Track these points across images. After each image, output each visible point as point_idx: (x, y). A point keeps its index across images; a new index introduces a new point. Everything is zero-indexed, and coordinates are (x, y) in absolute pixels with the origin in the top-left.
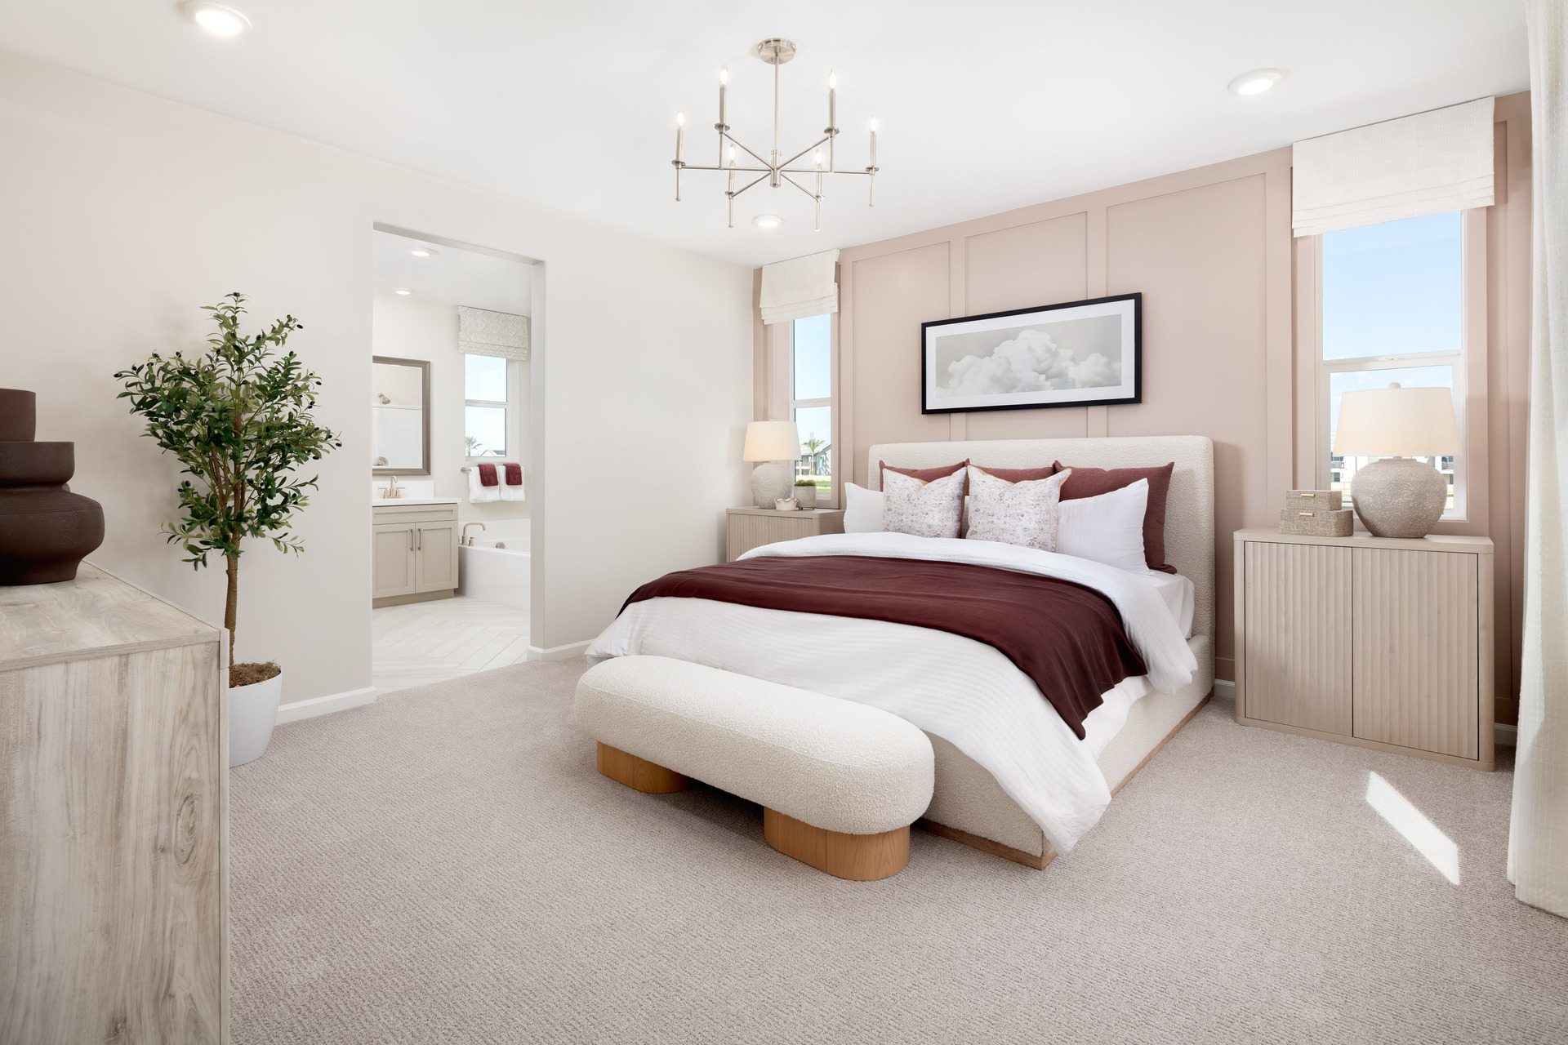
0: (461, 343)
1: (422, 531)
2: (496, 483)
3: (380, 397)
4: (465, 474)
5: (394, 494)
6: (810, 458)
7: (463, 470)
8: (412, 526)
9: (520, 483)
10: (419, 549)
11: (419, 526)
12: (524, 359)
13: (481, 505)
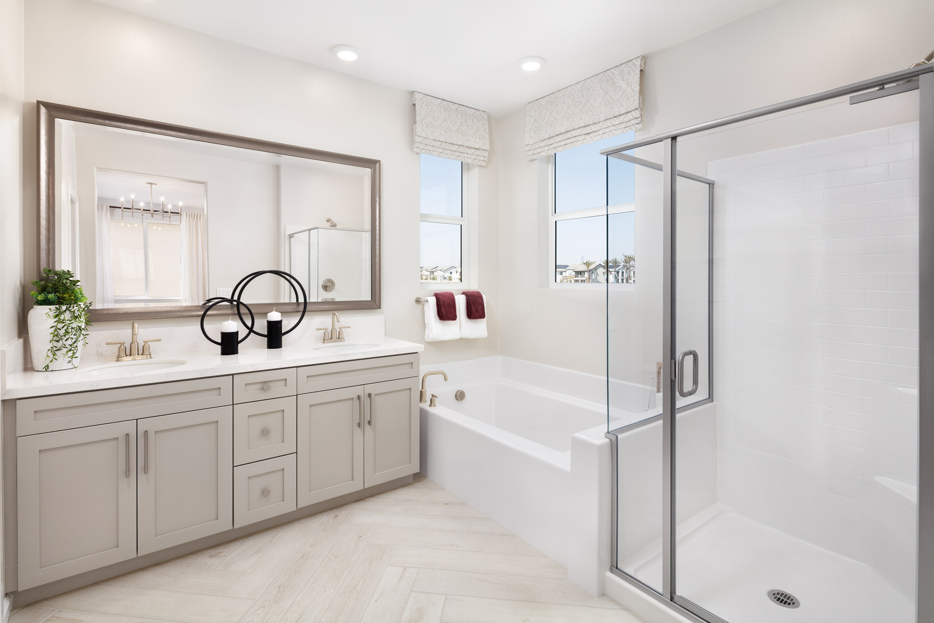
0: (417, 139)
1: (373, 396)
2: (453, 317)
3: (328, 221)
4: (420, 306)
5: (335, 335)
6: (586, 272)
7: (418, 301)
8: (359, 391)
9: (482, 315)
10: (369, 423)
11: (369, 389)
12: (484, 164)
13: (438, 345)
